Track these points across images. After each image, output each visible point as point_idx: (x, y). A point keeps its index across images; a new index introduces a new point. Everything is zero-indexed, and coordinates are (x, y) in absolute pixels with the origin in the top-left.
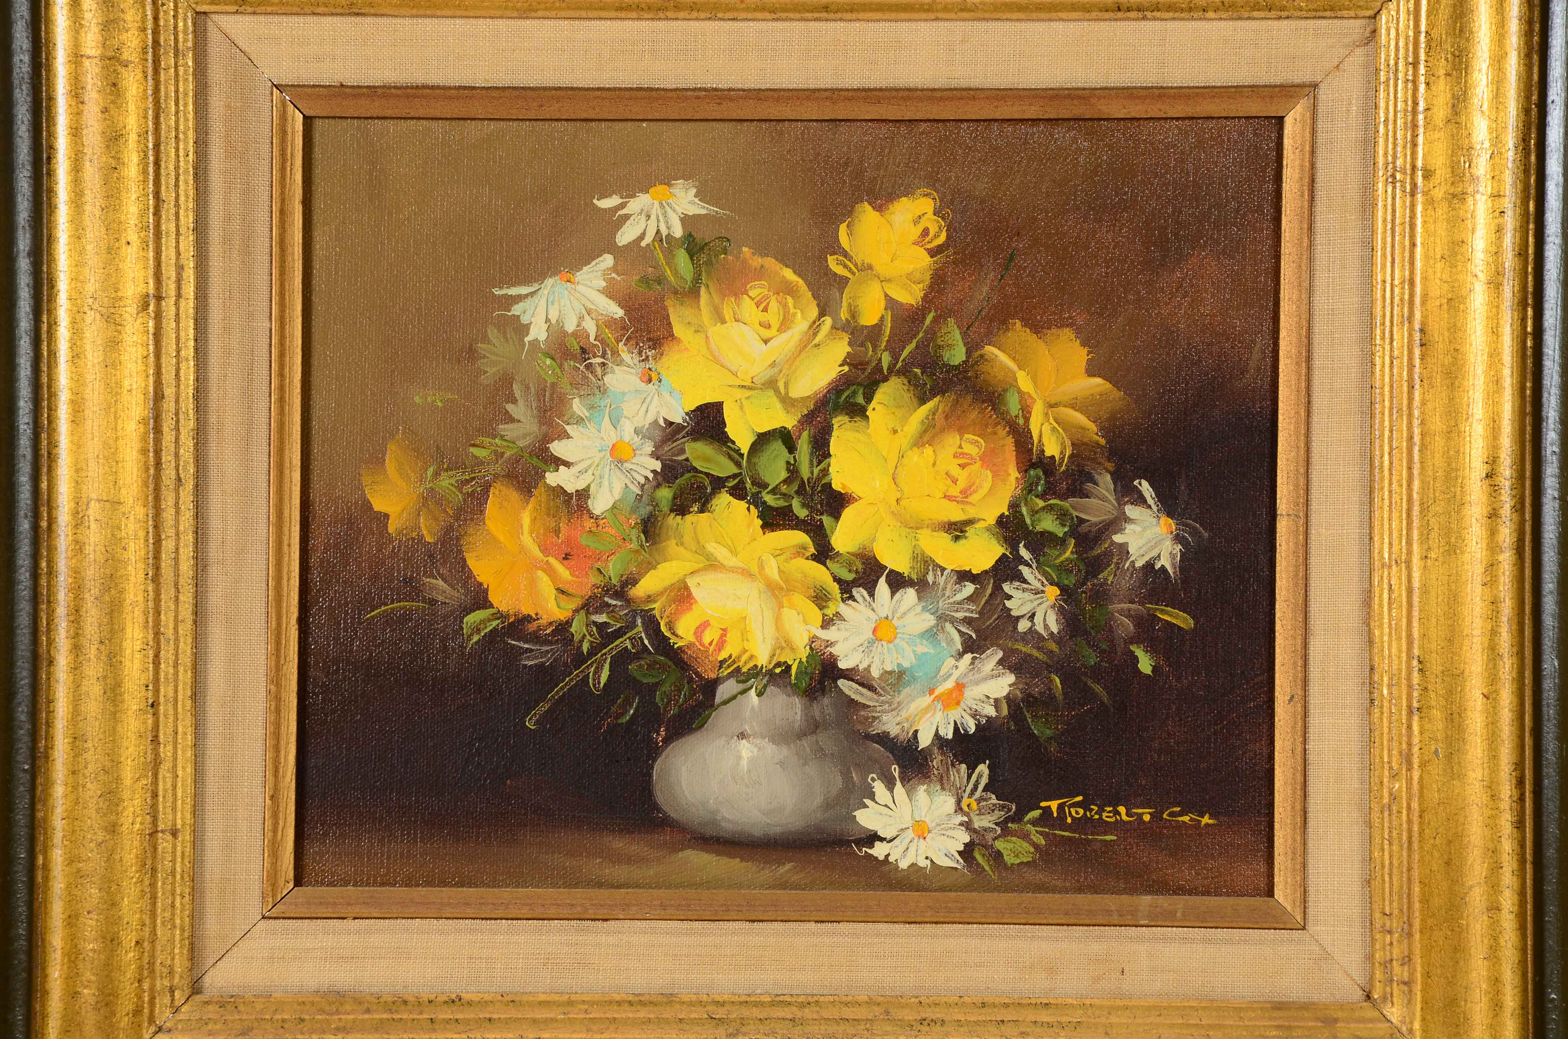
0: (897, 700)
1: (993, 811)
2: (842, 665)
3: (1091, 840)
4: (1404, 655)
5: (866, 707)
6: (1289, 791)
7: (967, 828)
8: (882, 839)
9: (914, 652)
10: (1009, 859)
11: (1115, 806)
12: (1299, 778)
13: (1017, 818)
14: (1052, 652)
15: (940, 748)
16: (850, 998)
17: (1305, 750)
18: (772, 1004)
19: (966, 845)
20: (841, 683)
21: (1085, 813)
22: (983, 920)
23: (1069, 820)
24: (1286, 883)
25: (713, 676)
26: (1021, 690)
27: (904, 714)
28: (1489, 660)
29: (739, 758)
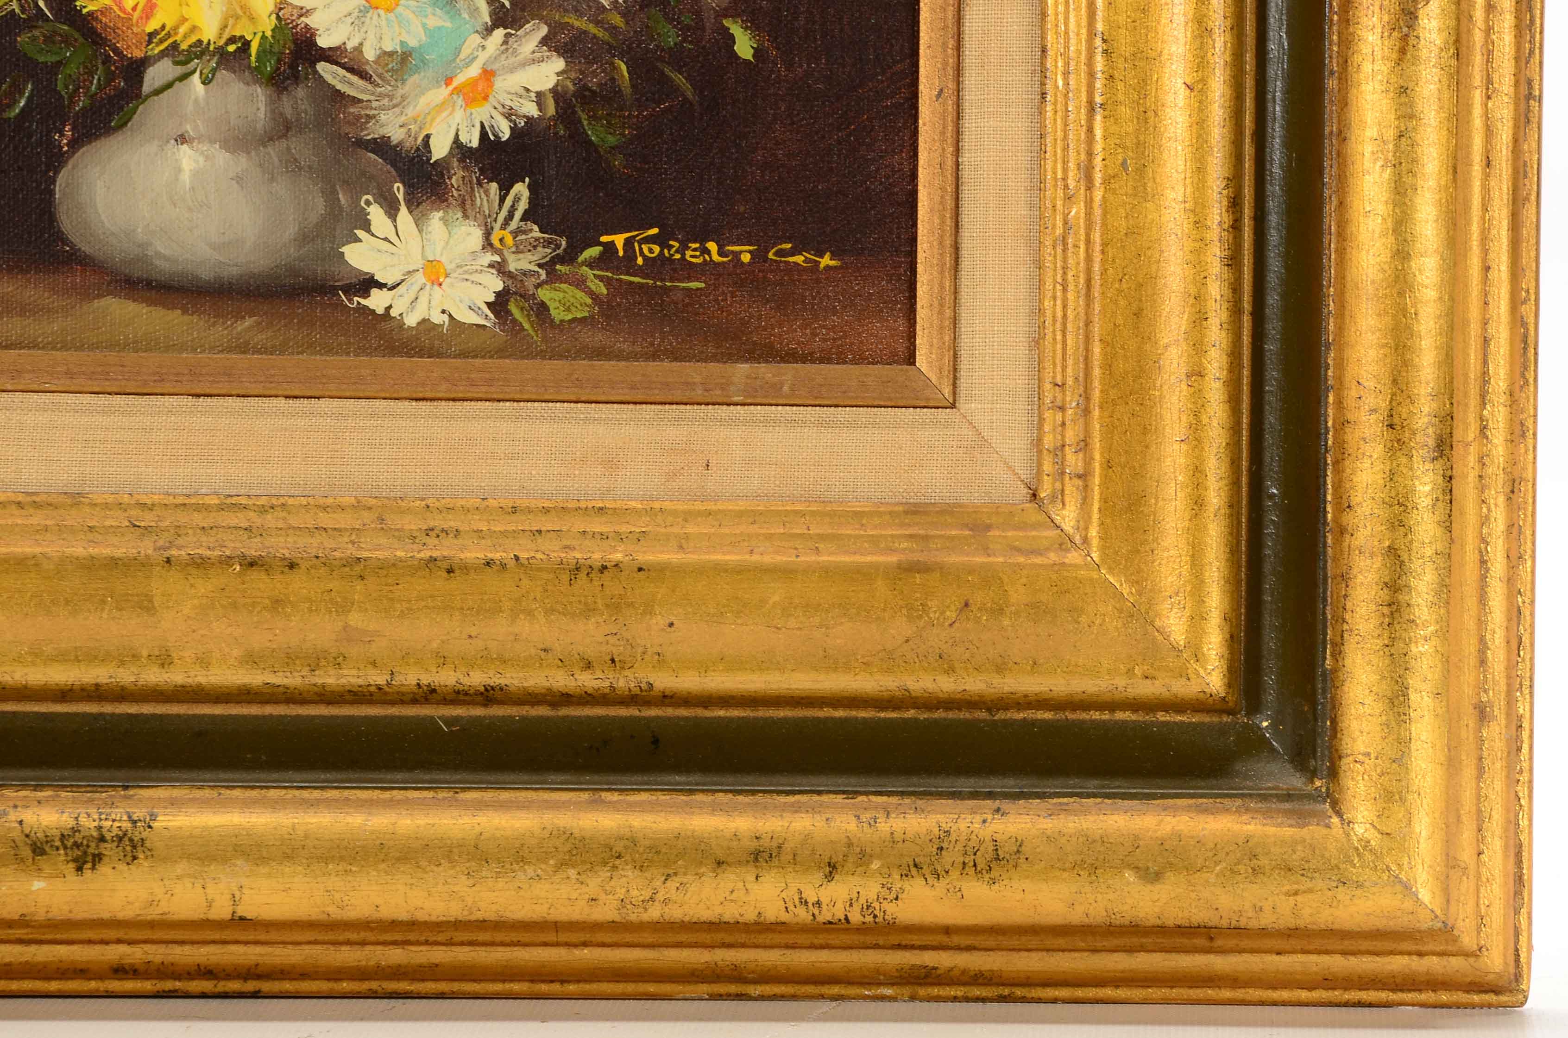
0: (400, 92)
1: (535, 247)
2: (324, 41)
3: (670, 289)
4: (1084, 31)
5: (356, 101)
6: (937, 221)
7: (499, 272)
8: (381, 286)
9: (424, 25)
10: (558, 314)
11: (703, 241)
12: (950, 203)
13: (569, 257)
14: (615, 28)
15: (461, 160)
16: (330, 501)
17: (957, 164)
18: (221, 508)
19: (498, 294)
20: (322, 67)
21: (662, 252)
22: (517, 396)
23: (640, 261)
24: (931, 346)
25: (138, 54)
26: (573, 81)
27: (410, 112)
28: (1195, 38)
29: (179, 170)
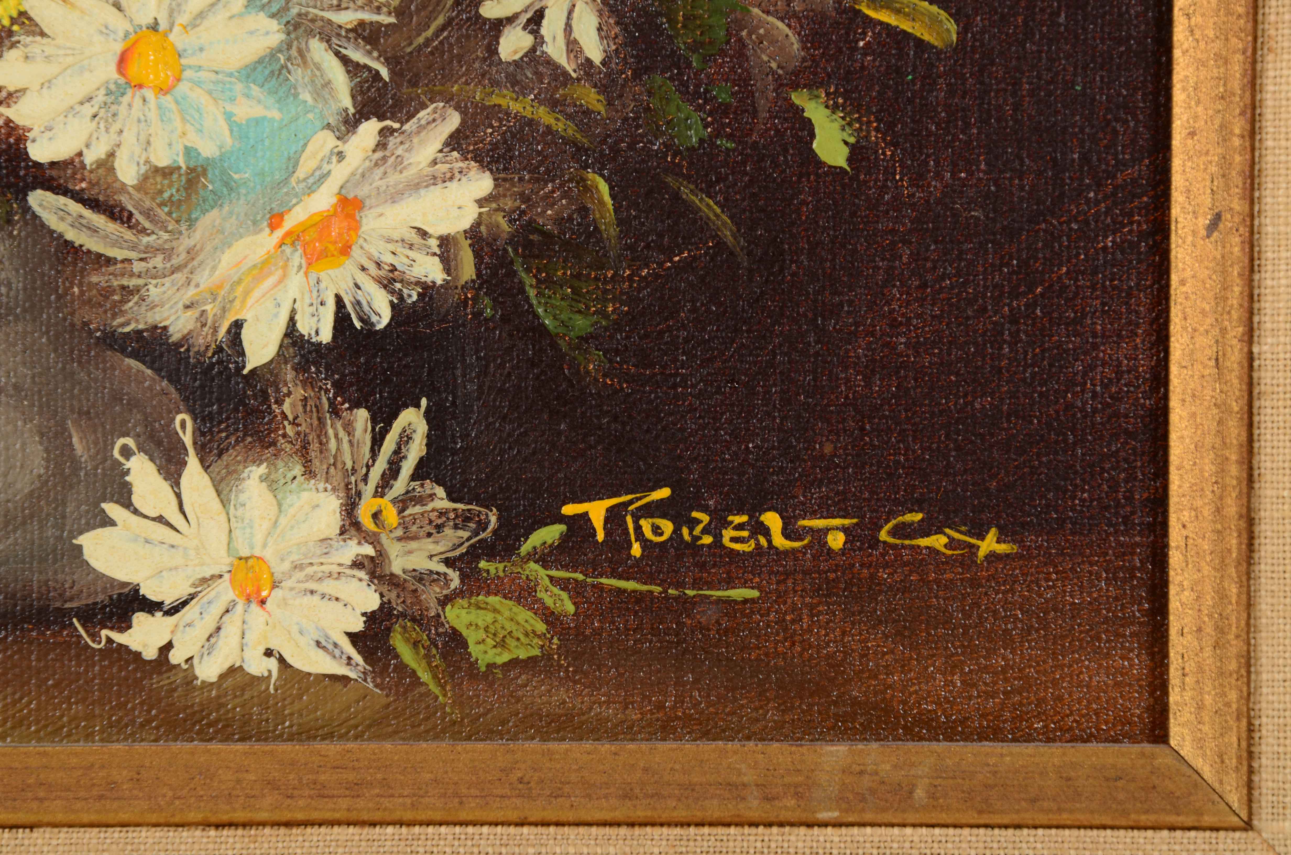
0: (186, 242)
1: (439, 528)
2: (41, 151)
3: (693, 602)
5: (103, 261)
6: (1210, 467)
7: (373, 575)
8: (151, 607)
9: (229, 117)
10: (483, 652)
11: (755, 511)
13: (503, 546)
14: (587, 112)
15: (301, 368)
17: (1251, 358)
19: (371, 618)
20: (38, 200)
21: (677, 531)
23: (636, 550)
24: (1200, 707)
26: (508, 215)
27: (205, 279)
